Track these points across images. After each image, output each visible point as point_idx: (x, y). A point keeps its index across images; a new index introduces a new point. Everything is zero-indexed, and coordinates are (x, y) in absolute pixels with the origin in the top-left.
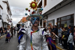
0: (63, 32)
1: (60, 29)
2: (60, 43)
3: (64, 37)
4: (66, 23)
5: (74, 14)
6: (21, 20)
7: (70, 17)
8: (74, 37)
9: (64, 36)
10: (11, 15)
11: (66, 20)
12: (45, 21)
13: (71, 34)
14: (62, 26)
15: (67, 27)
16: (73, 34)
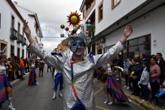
0: (131, 65)
1: (126, 61)
2: (127, 85)
3: (133, 75)
4: (138, 50)
5: (150, 35)
6: (59, 45)
7: (144, 39)
8: (150, 74)
9: (133, 73)
10: (41, 36)
11: (138, 45)
12: (100, 47)
13: (145, 69)
14: (131, 56)
15: (139, 58)
16: (148, 70)
